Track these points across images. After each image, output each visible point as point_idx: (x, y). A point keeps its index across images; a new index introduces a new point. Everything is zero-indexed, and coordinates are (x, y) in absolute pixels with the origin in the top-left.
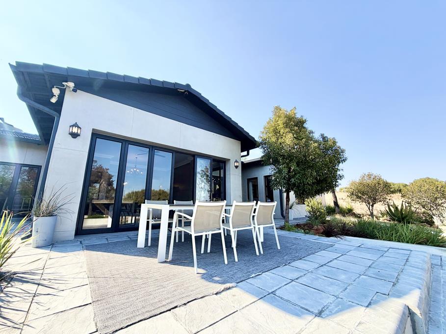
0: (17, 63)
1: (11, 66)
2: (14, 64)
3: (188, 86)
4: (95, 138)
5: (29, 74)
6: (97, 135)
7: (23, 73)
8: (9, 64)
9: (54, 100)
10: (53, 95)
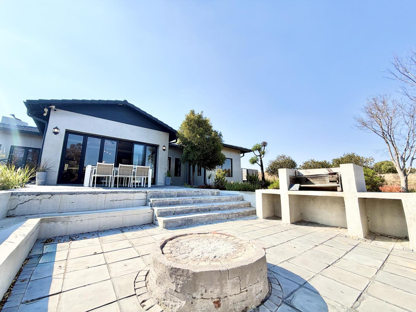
0: (27, 100)
1: (24, 102)
2: (26, 101)
3: (126, 101)
4: (67, 134)
5: (32, 105)
6: (68, 132)
7: (29, 105)
8: (23, 101)
9: (45, 115)
10: (45, 112)
